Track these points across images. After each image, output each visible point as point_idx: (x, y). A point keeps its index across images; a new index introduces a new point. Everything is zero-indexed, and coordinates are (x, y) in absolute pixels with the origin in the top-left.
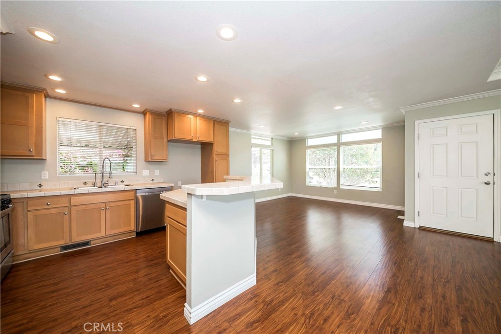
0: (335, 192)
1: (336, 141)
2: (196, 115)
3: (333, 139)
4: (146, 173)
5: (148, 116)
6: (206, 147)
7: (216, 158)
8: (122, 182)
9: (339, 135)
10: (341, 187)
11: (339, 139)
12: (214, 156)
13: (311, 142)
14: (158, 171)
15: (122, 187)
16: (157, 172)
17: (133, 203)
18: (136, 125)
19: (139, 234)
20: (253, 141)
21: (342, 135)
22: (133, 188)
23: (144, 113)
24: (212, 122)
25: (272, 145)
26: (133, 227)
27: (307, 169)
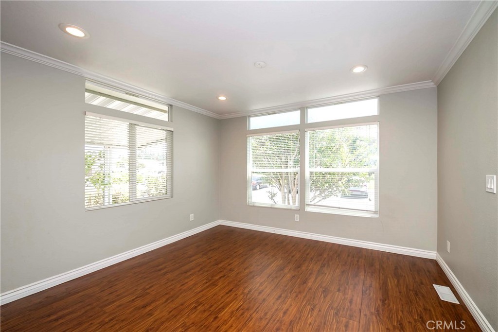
0: (297, 218)
10: (309, 209)
11: (303, 117)
21: (309, 110)
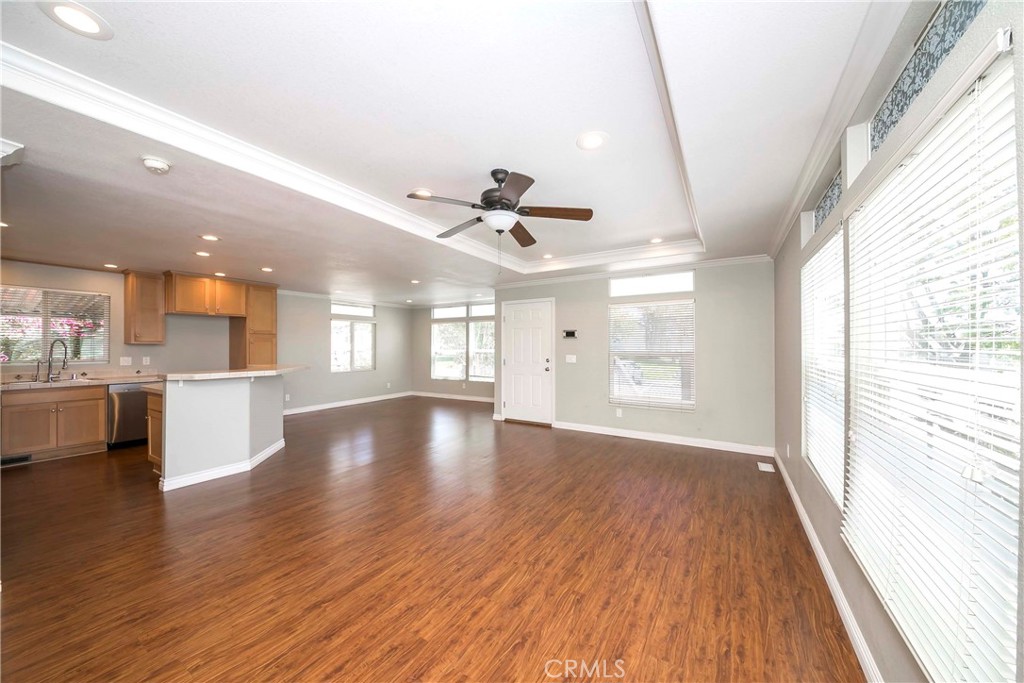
1: (464, 315)
2: (213, 277)
3: (461, 312)
4: (126, 361)
5: (131, 278)
6: (237, 323)
7: (252, 340)
8: (84, 374)
9: (468, 305)
12: (248, 336)
13: (438, 313)
14: (148, 358)
15: (84, 381)
16: (146, 361)
17: (102, 404)
18: (109, 290)
19: (112, 447)
20: (335, 309)
22: (104, 382)
23: (125, 273)
24: (244, 287)
25: (375, 316)
26: (102, 436)
27: (433, 354)
